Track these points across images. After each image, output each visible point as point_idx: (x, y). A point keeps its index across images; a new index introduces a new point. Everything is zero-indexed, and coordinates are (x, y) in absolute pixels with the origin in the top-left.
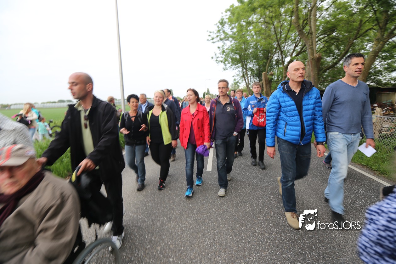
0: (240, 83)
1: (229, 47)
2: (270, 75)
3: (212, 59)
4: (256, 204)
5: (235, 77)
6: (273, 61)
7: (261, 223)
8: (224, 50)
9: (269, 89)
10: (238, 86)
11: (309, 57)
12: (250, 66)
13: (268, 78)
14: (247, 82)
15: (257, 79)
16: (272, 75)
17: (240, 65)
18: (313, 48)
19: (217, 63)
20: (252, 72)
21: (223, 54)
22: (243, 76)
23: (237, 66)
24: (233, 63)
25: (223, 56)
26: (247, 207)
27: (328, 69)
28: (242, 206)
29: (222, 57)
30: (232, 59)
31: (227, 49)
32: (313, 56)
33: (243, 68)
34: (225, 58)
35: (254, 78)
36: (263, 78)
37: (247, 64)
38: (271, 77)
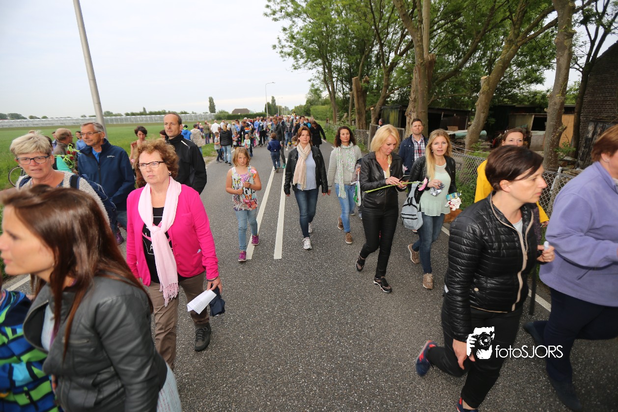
0: (321, 92)
1: (301, 30)
3: (274, 48)
5: (312, 81)
6: (371, 57)
7: (310, 355)
9: (363, 105)
10: (318, 95)
11: (418, 61)
13: (361, 87)
14: (331, 90)
15: (348, 86)
16: (368, 82)
17: (320, 61)
18: (423, 46)
19: (282, 56)
20: (339, 74)
21: (292, 42)
22: (325, 81)
23: (315, 62)
24: (308, 58)
25: (293, 45)
27: (444, 80)
28: (286, 326)
30: (308, 51)
31: (298, 33)
32: (423, 58)
33: (324, 67)
34: (295, 49)
35: (342, 83)
36: (353, 86)
37: (332, 61)
38: (366, 85)
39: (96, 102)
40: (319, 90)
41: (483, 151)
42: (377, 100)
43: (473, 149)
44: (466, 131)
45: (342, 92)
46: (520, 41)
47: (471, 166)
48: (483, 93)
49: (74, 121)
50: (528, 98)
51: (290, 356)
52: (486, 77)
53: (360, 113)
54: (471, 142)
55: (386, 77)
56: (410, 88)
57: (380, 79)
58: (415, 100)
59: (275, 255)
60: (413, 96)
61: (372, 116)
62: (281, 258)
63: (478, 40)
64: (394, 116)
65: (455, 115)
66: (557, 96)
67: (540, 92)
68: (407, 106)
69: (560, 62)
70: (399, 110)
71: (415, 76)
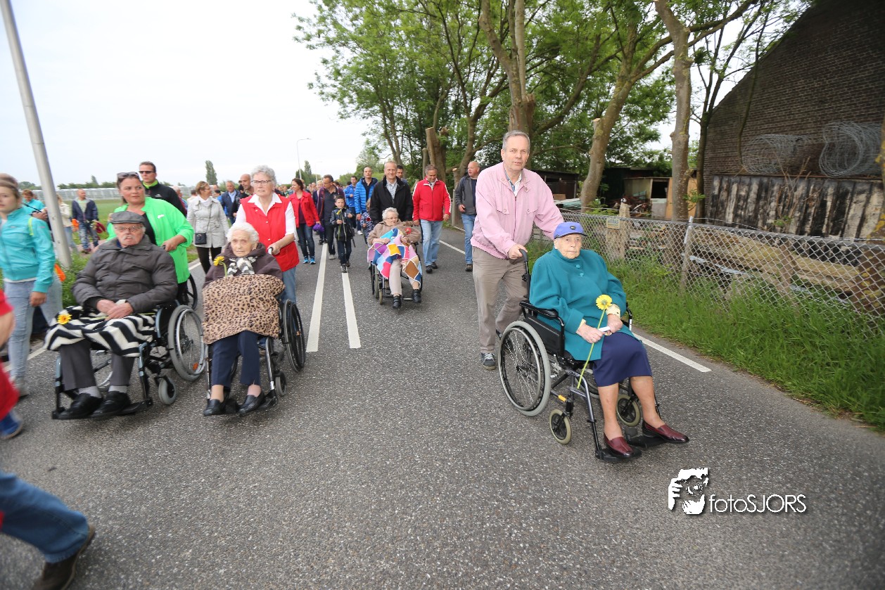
0: (380, 151)
1: (349, 63)
2: (443, 134)
3: (310, 88)
5: (367, 136)
6: (448, 104)
8: (339, 68)
9: (442, 165)
10: (376, 156)
11: (515, 100)
12: (399, 111)
13: (438, 141)
14: (395, 148)
15: (417, 143)
16: (446, 135)
17: (377, 108)
18: (519, 81)
19: (323, 99)
20: (404, 127)
22: (386, 135)
23: (370, 109)
24: (361, 103)
25: (337, 83)
29: (335, 86)
30: (359, 92)
31: (345, 67)
32: (520, 98)
33: (384, 115)
34: (340, 89)
36: (428, 140)
40: (378, 148)
43: (590, 208)
45: (410, 151)
46: (633, 77)
48: (596, 138)
59: (350, 345)
62: (360, 346)
65: (560, 179)
66: (680, 133)
69: (680, 95)
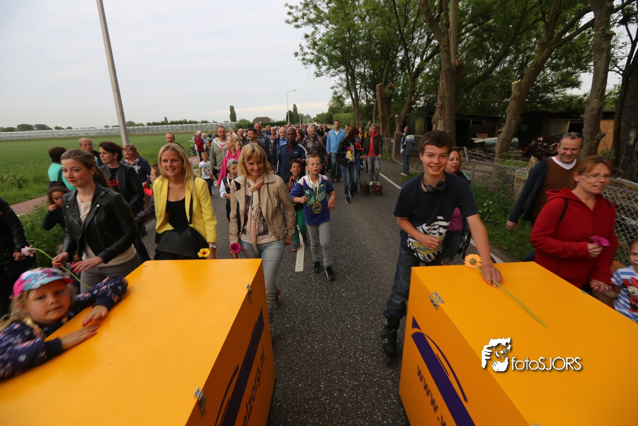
0: (344, 99)
1: (324, 36)
2: (389, 88)
3: (296, 56)
4: (330, 335)
5: (335, 89)
6: (395, 63)
7: (332, 371)
8: (316, 40)
9: (387, 112)
10: (341, 102)
11: (445, 66)
12: (359, 69)
13: (385, 94)
14: (354, 97)
15: (371, 92)
16: (392, 88)
17: (342, 68)
18: (449, 50)
19: (304, 64)
20: (362, 81)
21: (314, 48)
22: (348, 88)
23: (338, 69)
24: (330, 66)
25: (315, 52)
26: (317, 341)
27: (472, 86)
29: (313, 54)
30: (331, 58)
31: (320, 39)
32: (450, 64)
33: (347, 73)
34: (317, 56)
35: (366, 90)
36: (377, 93)
37: (355, 67)
38: (390, 92)
39: (119, 112)
40: (342, 97)
41: (515, 160)
42: (402, 107)
43: (504, 157)
44: (496, 138)
45: (365, 99)
46: (553, 44)
47: (501, 175)
48: (513, 99)
49: (98, 132)
50: (564, 103)
51: (311, 372)
52: (517, 82)
53: (384, 121)
54: (502, 150)
55: (411, 83)
56: (436, 94)
57: (405, 86)
58: (442, 107)
59: (296, 268)
60: (439, 102)
61: (397, 124)
62: (302, 270)
63: (509, 43)
64: (419, 124)
65: (484, 122)
66: (595, 100)
67: (576, 97)
68: (433, 113)
69: (597, 65)
70: (425, 117)
71: (442, 82)
